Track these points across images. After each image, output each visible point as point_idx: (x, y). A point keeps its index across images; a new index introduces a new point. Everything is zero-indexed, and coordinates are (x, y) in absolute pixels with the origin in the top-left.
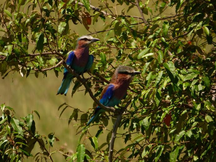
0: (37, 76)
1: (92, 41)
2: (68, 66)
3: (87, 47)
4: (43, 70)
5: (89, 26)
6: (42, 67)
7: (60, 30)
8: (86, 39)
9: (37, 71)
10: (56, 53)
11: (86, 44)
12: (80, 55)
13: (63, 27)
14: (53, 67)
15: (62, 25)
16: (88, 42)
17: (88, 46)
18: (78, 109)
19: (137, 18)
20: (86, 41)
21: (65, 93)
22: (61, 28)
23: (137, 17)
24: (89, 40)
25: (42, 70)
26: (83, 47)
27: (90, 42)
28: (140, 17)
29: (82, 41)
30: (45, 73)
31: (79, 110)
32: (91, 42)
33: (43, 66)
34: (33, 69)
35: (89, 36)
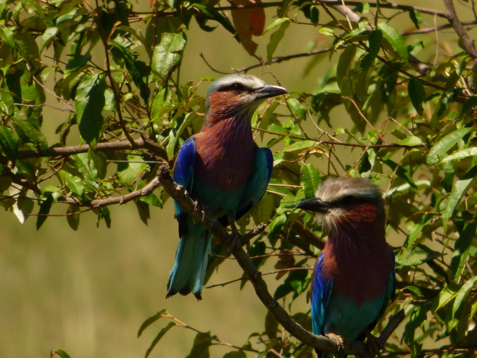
0: (73, 222)
1: (261, 94)
2: (178, 187)
3: (243, 116)
4: (98, 201)
5: (255, 39)
6: (94, 193)
7: (163, 61)
8: (238, 88)
9: (75, 207)
10: (146, 145)
11: (241, 106)
12: (219, 147)
13: (174, 52)
14: (135, 192)
15: (169, 45)
16: (245, 97)
17: (247, 113)
18: (209, 332)
19: (432, 14)
20: (239, 93)
21: (196, 288)
22: (165, 56)
23: (430, 10)
24: (250, 90)
25: (94, 202)
26: (228, 117)
27: (252, 97)
28: (441, 12)
29: (225, 93)
30: (104, 213)
31: (215, 338)
32: (257, 99)
33: (97, 186)
34: (61, 199)
35: (250, 78)
